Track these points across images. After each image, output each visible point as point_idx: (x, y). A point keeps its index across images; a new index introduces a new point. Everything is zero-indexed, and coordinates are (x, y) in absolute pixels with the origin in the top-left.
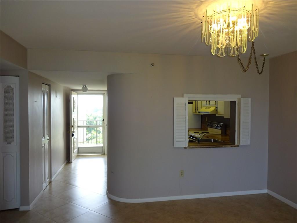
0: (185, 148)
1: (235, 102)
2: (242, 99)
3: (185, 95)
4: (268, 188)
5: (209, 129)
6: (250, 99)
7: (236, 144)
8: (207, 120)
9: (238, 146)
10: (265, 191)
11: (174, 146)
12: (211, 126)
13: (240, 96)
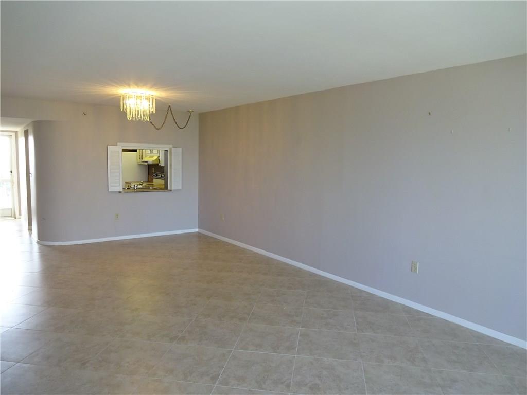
0: (120, 192)
1: (167, 151)
2: (173, 149)
3: (118, 144)
4: (199, 228)
5: (154, 180)
6: (180, 149)
7: (169, 189)
8: (153, 171)
9: (171, 191)
10: (196, 230)
11: (109, 191)
12: (156, 177)
13: (171, 146)
